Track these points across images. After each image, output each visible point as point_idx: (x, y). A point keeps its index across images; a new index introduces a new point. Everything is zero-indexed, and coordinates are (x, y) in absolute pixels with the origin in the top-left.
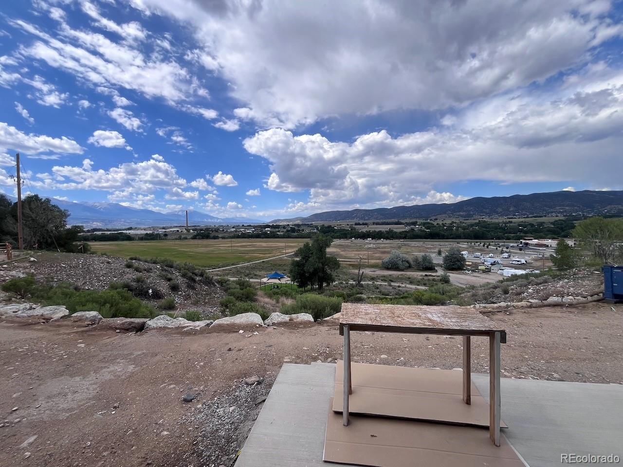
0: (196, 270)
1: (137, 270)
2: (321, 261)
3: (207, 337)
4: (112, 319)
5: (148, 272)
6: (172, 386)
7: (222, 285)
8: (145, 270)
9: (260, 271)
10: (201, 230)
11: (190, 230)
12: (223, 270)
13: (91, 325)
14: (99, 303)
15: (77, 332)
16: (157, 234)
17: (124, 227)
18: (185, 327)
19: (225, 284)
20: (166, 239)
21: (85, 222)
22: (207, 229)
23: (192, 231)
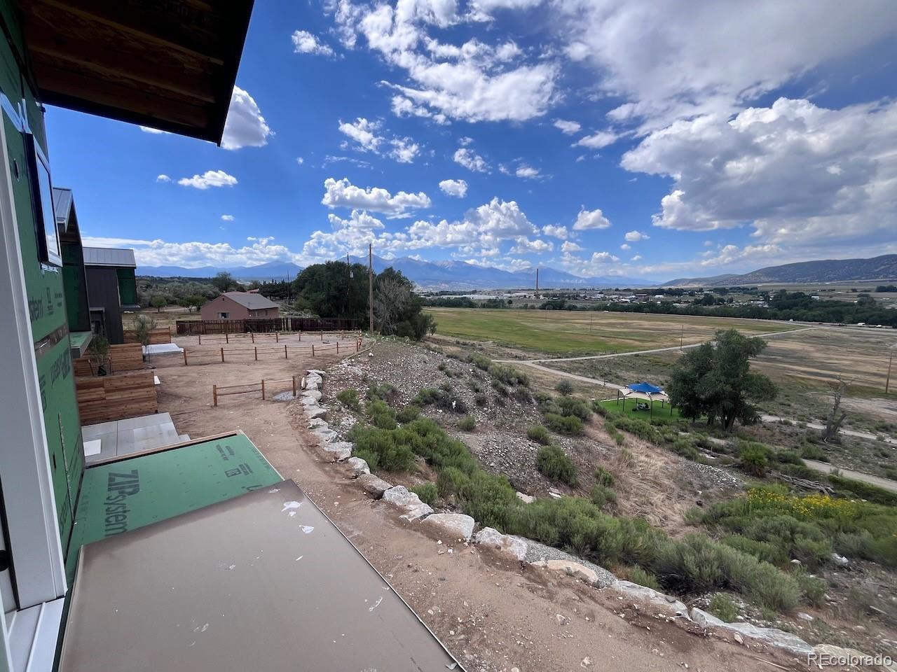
1: (448, 374)
2: (732, 380)
3: (411, 535)
5: (458, 377)
9: (627, 370)
10: (554, 296)
11: (540, 295)
12: (572, 361)
13: (355, 478)
15: (342, 484)
16: (501, 300)
17: (469, 291)
18: (406, 512)
19: (544, 403)
20: (510, 308)
22: (563, 294)
23: (541, 297)
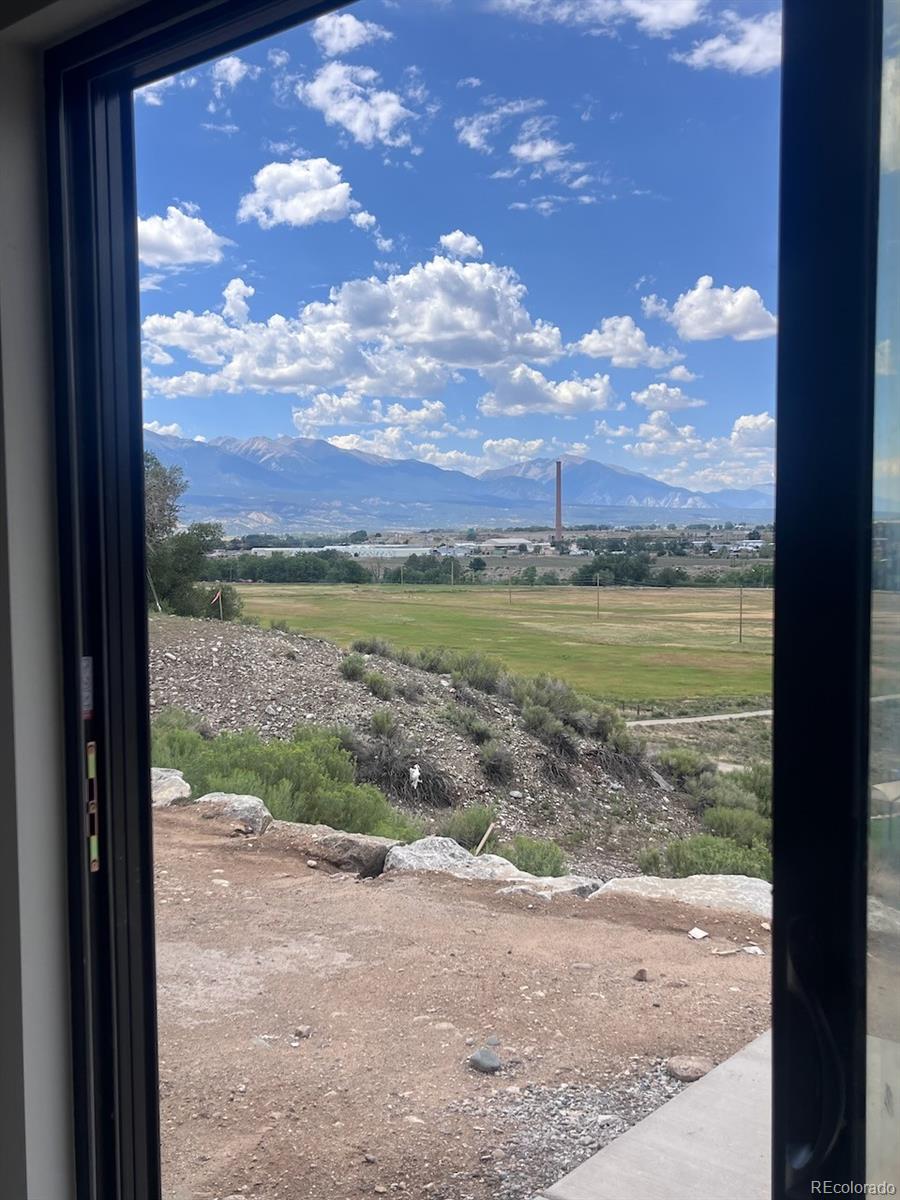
0: (578, 707)
1: (376, 689)
3: (571, 926)
4: (298, 825)
5: (410, 699)
6: (444, 1025)
7: (680, 784)
8: (401, 693)
10: (614, 545)
11: (568, 543)
12: (702, 725)
13: (245, 833)
14: (267, 775)
15: (211, 847)
16: (448, 560)
17: (339, 533)
18: (505, 884)
19: (693, 782)
20: (479, 582)
21: (227, 510)
22: (638, 539)
23: (574, 549)
